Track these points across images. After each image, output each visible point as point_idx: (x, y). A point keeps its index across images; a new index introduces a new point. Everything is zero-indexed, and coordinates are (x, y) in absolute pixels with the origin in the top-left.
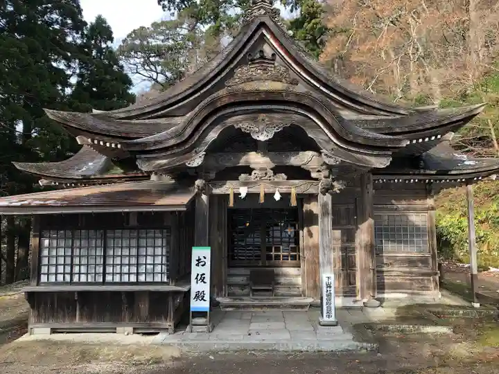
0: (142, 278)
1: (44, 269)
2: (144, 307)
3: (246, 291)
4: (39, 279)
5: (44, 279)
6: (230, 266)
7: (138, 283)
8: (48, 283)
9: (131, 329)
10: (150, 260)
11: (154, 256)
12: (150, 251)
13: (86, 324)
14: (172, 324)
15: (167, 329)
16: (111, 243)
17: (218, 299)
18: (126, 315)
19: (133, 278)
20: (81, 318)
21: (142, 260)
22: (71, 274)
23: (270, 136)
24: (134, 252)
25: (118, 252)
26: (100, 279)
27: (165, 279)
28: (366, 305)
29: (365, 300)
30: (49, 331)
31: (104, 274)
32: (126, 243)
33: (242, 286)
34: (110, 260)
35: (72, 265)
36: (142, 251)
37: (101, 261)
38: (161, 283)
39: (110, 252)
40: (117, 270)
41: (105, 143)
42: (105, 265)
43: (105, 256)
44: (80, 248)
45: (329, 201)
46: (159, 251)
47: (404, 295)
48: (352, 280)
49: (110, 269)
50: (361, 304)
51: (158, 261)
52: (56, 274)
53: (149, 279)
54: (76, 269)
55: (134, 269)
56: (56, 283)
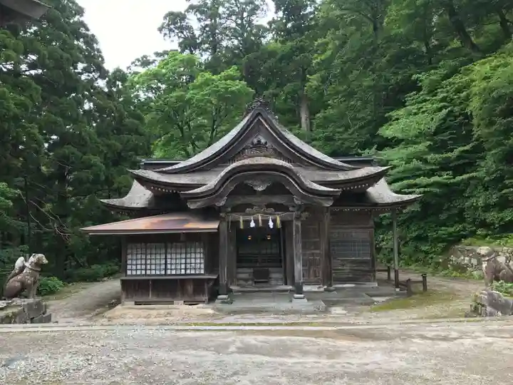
0: (188, 272)
1: (129, 267)
2: (190, 288)
3: (250, 282)
4: (126, 272)
5: (129, 272)
6: (238, 267)
7: (186, 274)
8: (132, 275)
9: (182, 302)
10: (193, 261)
11: (195, 258)
12: (193, 256)
13: (155, 299)
14: (207, 298)
15: (204, 302)
16: (169, 251)
17: (231, 287)
18: (179, 293)
19: (183, 272)
20: (152, 295)
21: (188, 261)
22: (146, 270)
23: (264, 188)
24: (183, 256)
25: (174, 256)
26: (163, 272)
27: (202, 272)
28: (326, 290)
29: (325, 287)
30: (133, 303)
31: (166, 269)
32: (179, 251)
33: (246, 280)
34: (169, 261)
35: (146, 264)
36: (188, 256)
37: (163, 262)
38: (200, 274)
39: (169, 256)
40: (173, 267)
41: (162, 189)
42: (166, 264)
43: (166, 259)
44: (151, 254)
45: (300, 225)
46: (198, 256)
47: (353, 285)
48: (317, 275)
49: (169, 266)
50: (322, 289)
51: (198, 261)
52: (136, 270)
53: (193, 272)
54: (148, 267)
55: (183, 266)
56: (136, 275)
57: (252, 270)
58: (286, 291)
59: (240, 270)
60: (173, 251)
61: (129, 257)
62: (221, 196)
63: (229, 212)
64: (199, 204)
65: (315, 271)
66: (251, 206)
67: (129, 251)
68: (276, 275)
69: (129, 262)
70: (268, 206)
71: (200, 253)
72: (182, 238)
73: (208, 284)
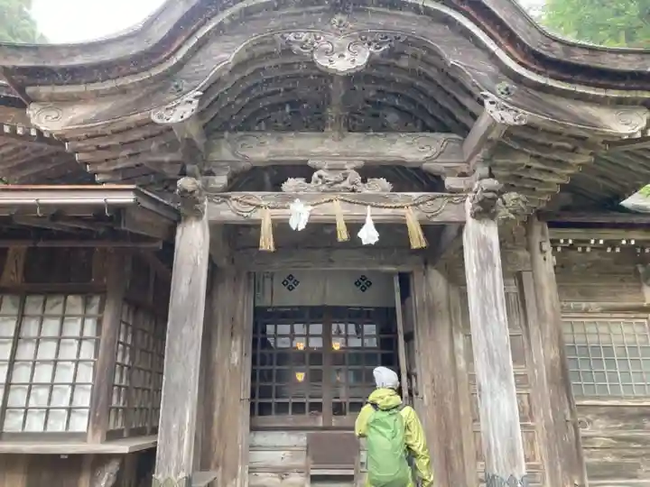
6: (254, 429)
33: (281, 471)
59: (261, 438)
66: (304, 171)
70: (369, 172)
71: (82, 339)
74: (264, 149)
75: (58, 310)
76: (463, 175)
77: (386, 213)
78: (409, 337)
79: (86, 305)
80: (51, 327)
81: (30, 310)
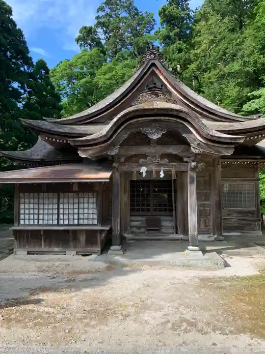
0: (81, 222)
1: (22, 216)
2: (83, 238)
3: (143, 230)
4: (19, 222)
5: (22, 222)
6: (131, 215)
7: (78, 225)
8: (24, 225)
9: (75, 252)
10: (86, 211)
11: (88, 208)
13: (47, 249)
14: (100, 249)
15: (96, 253)
16: (61, 201)
17: (125, 235)
18: (71, 243)
19: (76, 222)
20: (45, 246)
21: (81, 211)
22: (38, 219)
23: (160, 136)
24: (76, 206)
25: (66, 206)
26: (55, 222)
27: (96, 222)
28: (216, 239)
29: (216, 236)
30: (26, 253)
31: (58, 219)
32: (71, 201)
33: (139, 228)
34: (61, 211)
35: (38, 214)
36: (81, 206)
37: (56, 212)
38: (93, 225)
39: (61, 206)
40: (66, 217)
41: (56, 139)
42: (58, 214)
43: (58, 209)
44: (43, 204)
45: (195, 176)
46: (91, 206)
47: (239, 234)
48: (207, 224)
49: (61, 216)
50: (212, 238)
51: (91, 211)
52: (29, 219)
53: (86, 222)
54: (41, 217)
55: (76, 217)
56: (29, 225)
57: (144, 219)
58: (178, 240)
59: (133, 218)
60: (66, 201)
61: (22, 206)
62: (113, 145)
63: (122, 163)
64: (90, 152)
65: (205, 221)
66: (145, 156)
67: (22, 200)
68: (167, 223)
69: (22, 211)
70: (163, 156)
71: (93, 203)
72: (75, 188)
73: (101, 234)
74: (133, 151)
75: (87, 196)
76: (189, 157)
77: (167, 168)
78: (175, 192)
79: (93, 195)
80: (86, 200)
81: (80, 196)
